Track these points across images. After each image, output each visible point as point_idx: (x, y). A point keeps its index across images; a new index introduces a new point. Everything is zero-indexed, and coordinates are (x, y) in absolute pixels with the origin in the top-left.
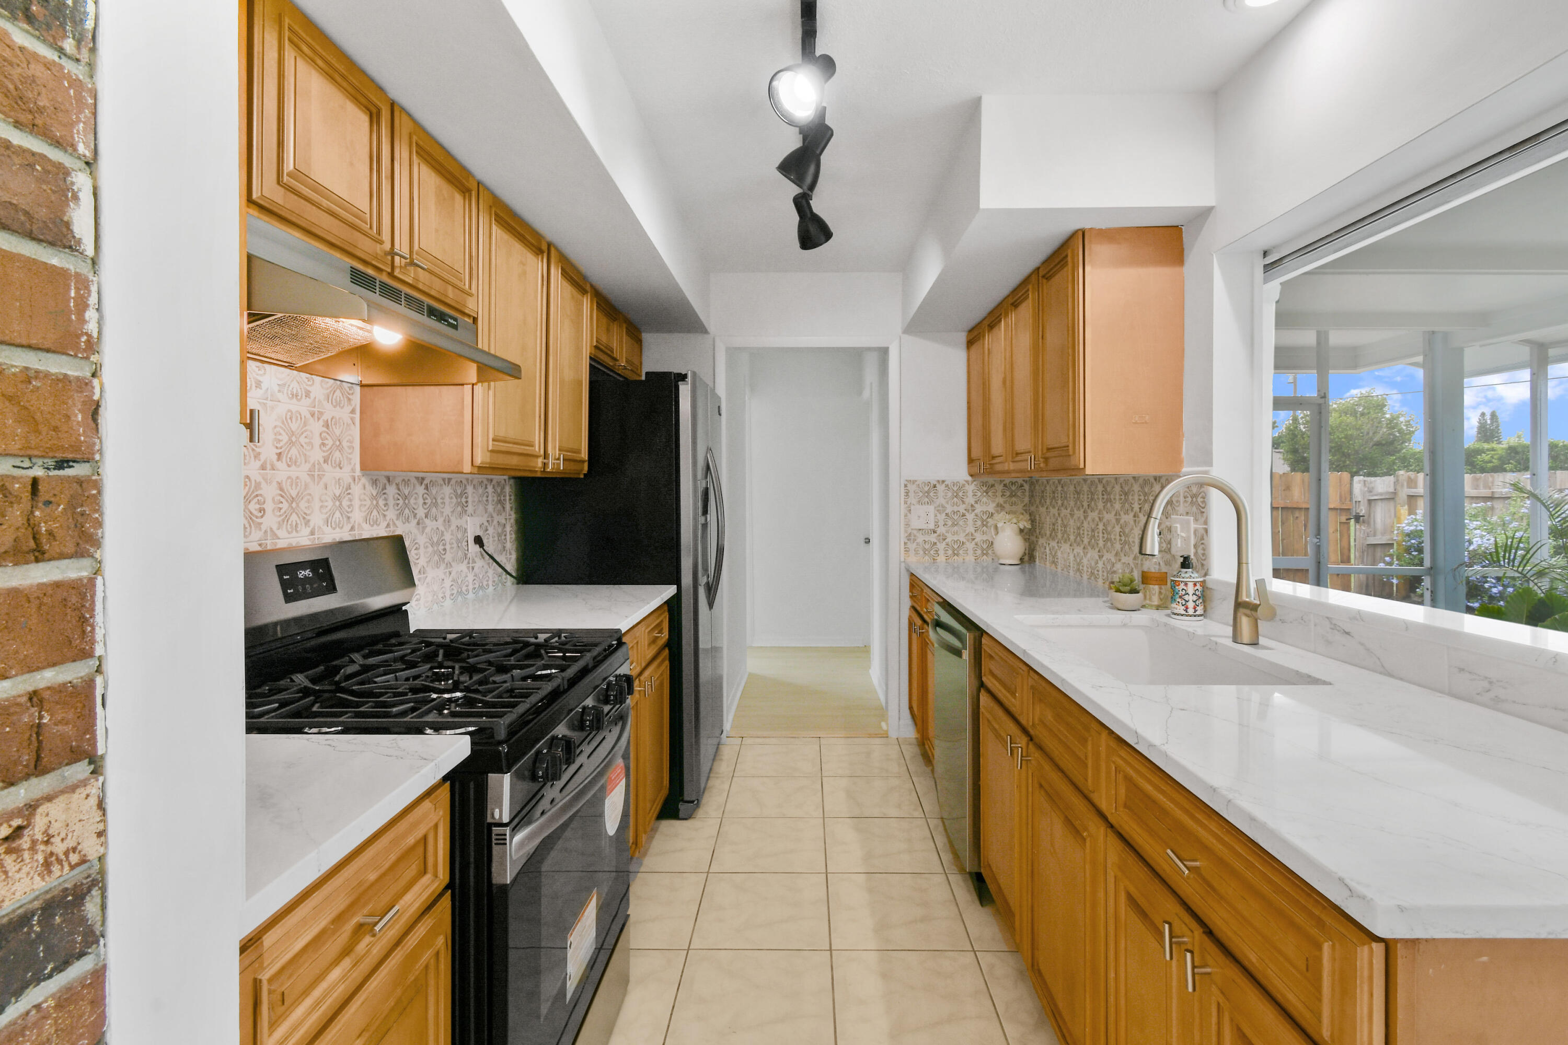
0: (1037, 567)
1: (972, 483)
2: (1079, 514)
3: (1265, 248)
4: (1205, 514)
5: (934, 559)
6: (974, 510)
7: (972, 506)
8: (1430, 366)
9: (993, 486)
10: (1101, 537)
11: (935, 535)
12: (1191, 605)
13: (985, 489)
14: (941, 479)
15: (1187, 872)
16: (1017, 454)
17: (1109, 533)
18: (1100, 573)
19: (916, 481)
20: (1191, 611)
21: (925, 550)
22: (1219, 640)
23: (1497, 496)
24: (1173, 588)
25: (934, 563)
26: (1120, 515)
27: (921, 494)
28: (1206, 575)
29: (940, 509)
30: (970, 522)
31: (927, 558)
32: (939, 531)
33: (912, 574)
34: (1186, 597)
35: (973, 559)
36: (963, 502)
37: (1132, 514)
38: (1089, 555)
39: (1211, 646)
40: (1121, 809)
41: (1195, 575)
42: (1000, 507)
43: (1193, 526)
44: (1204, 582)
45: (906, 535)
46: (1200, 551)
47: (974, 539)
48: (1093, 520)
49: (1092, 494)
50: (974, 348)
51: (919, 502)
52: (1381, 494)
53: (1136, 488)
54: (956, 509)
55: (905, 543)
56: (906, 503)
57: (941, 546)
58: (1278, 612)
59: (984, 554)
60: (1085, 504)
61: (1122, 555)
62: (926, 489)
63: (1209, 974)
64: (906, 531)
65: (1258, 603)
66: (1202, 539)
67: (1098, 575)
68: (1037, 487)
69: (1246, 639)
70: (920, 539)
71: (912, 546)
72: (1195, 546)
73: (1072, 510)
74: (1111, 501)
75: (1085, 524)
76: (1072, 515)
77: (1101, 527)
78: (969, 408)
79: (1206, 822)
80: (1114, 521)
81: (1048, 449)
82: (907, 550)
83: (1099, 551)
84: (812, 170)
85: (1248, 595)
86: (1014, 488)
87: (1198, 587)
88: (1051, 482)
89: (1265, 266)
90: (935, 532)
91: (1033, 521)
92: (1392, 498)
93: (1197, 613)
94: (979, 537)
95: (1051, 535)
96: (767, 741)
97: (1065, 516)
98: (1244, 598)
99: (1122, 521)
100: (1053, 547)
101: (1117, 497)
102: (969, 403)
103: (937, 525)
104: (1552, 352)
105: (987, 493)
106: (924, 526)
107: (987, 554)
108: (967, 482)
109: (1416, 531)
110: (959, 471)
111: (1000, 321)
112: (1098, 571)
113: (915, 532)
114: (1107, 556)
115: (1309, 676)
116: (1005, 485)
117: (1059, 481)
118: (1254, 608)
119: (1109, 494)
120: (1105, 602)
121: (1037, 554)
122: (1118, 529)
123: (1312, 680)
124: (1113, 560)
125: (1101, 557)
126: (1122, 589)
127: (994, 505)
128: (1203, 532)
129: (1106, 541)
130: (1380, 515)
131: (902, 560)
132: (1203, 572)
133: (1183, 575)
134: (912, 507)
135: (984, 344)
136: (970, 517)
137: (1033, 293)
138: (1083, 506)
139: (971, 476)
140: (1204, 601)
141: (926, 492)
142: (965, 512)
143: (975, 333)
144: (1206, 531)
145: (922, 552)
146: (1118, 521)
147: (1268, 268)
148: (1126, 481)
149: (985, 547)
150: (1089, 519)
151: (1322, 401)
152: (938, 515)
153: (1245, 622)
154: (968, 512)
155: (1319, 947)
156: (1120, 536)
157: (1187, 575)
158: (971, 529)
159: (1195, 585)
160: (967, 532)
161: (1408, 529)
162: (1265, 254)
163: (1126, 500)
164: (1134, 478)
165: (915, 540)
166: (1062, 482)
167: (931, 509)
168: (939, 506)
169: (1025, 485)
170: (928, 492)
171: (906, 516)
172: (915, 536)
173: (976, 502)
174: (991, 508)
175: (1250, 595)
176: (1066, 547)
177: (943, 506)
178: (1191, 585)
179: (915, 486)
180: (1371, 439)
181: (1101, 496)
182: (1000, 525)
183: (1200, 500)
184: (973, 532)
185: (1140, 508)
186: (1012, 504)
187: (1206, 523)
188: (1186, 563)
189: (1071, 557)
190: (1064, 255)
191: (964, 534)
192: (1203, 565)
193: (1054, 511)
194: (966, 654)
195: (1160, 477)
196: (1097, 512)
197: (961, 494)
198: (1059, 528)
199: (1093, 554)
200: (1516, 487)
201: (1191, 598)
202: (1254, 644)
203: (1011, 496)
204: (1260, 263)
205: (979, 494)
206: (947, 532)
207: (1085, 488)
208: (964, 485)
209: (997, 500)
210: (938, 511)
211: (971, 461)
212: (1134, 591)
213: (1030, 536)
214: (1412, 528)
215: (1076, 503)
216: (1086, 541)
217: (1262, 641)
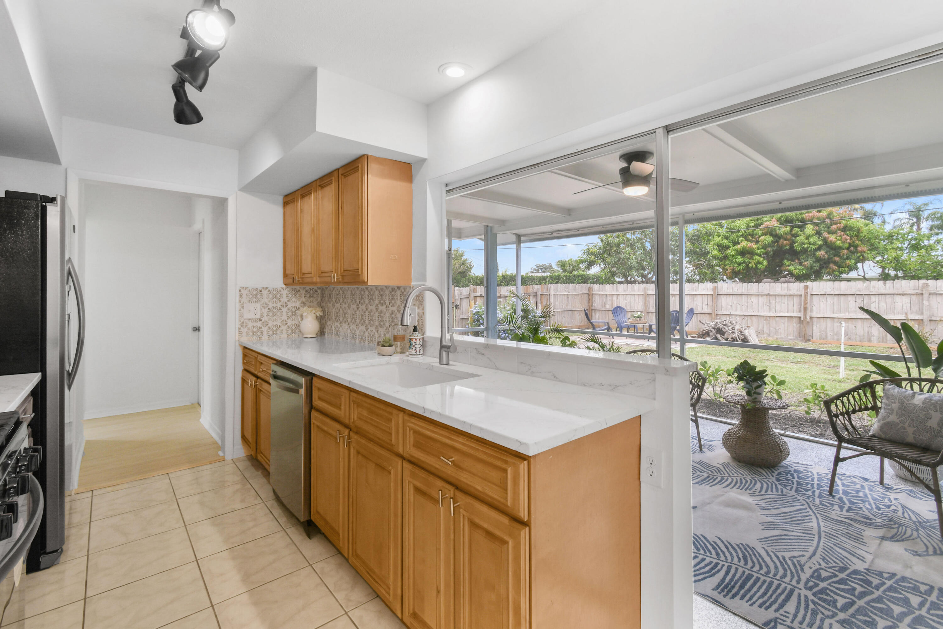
0: (326, 338)
1: (286, 289)
2: (354, 306)
3: (447, 183)
4: (423, 305)
5: (260, 338)
6: (287, 306)
7: (286, 303)
8: (486, 240)
9: (299, 291)
10: (367, 319)
11: (261, 322)
12: (418, 349)
13: (294, 293)
14: (265, 286)
15: (450, 463)
16: (322, 273)
17: (372, 316)
18: (367, 338)
19: (247, 288)
20: (418, 353)
21: (253, 333)
22: (433, 364)
23: (502, 296)
24: (410, 342)
25: (260, 340)
26: (378, 306)
27: (251, 296)
28: (423, 335)
29: (265, 306)
30: (285, 313)
31: (255, 337)
32: (263, 319)
33: (245, 348)
34: (416, 346)
35: (286, 336)
36: (280, 301)
37: (385, 306)
38: (360, 329)
39: (430, 368)
40: (412, 448)
41: (419, 335)
42: (304, 304)
43: (417, 311)
44: (423, 338)
45: (240, 323)
46: (421, 323)
47: (287, 324)
48: (362, 310)
49: (362, 295)
50: (289, 207)
51: (250, 301)
52: (465, 295)
53: (387, 292)
54: (275, 305)
55: (239, 329)
56: (240, 302)
57: (265, 329)
58: (458, 348)
59: (293, 333)
60: (358, 301)
61: (379, 328)
62: (255, 293)
63: (458, 505)
64: (240, 321)
65: (450, 345)
66: (422, 317)
67: (365, 339)
68: (326, 292)
69: (445, 362)
70: (250, 325)
71: (244, 330)
72: (418, 321)
73: (349, 304)
74: (373, 299)
75: (358, 312)
76: (349, 307)
77: (367, 313)
78: (285, 243)
79: (457, 439)
80: (375, 310)
81: (344, 271)
82: (240, 333)
83: (366, 327)
84: (202, 76)
85: (445, 342)
86: (311, 292)
87: (421, 340)
88: (335, 289)
89: (446, 191)
90: (260, 320)
91: (324, 311)
92: (468, 297)
93: (421, 353)
94: (290, 322)
95: (335, 319)
96: (119, 487)
97: (345, 308)
98: (444, 344)
99: (379, 310)
100: (337, 326)
101: (377, 297)
102: (284, 240)
103: (262, 315)
104: (522, 239)
105: (295, 295)
106: (254, 317)
107: (295, 333)
108: (282, 288)
109: (477, 312)
110: (278, 282)
111: (311, 193)
112: (365, 337)
113: (246, 321)
114: (370, 329)
115: (473, 374)
116: (306, 291)
117: (341, 289)
118: (449, 347)
119: (372, 295)
120: (375, 353)
121: (326, 331)
122: (377, 314)
123: (473, 375)
124: (374, 330)
125: (367, 329)
126: (385, 345)
127: (300, 302)
128: (422, 314)
129: (370, 321)
130: (464, 305)
131: (237, 339)
132: (422, 333)
133: (414, 335)
134: (245, 305)
135: (297, 205)
136: (284, 310)
137: (335, 182)
138: (356, 302)
139: (285, 285)
140: (423, 348)
141: (255, 295)
142: (281, 307)
143: (290, 198)
144: (424, 313)
145: (251, 334)
146: (377, 310)
147: (448, 191)
148: (382, 289)
149: (294, 328)
150: (360, 309)
151: (450, 252)
152: (263, 309)
153: (444, 354)
154: (283, 307)
155: (505, 471)
156: (378, 318)
157: (416, 335)
158: (285, 317)
159: (420, 340)
160: (282, 320)
161: (474, 311)
162: (446, 185)
163: (382, 299)
164: (386, 287)
165: (246, 326)
166: (343, 289)
167: (258, 306)
168: (263, 304)
169: (318, 290)
170: (256, 295)
171: (240, 310)
172: (246, 323)
173: (288, 301)
174: (298, 304)
175: (446, 343)
176: (345, 325)
177: (266, 304)
178: (418, 340)
179: (247, 290)
180: (457, 270)
181: (367, 297)
182: (305, 314)
183: (420, 298)
184: (286, 319)
185: (390, 303)
186: (311, 302)
187: (423, 309)
188: (415, 329)
189: (349, 331)
190: (356, 166)
191: (281, 321)
192: (422, 330)
193: (338, 305)
194: (302, 391)
195: (400, 287)
196: (365, 305)
197: (278, 296)
198: (341, 315)
199: (363, 328)
200: (512, 292)
201: (418, 346)
202: (448, 364)
203: (310, 297)
204: (445, 189)
205: (290, 296)
206: (269, 320)
207: (358, 292)
208: (280, 291)
209: (301, 300)
210: (263, 307)
211: (285, 275)
212: (391, 346)
213: (322, 321)
214: (476, 311)
215: (352, 300)
216: (358, 321)
217: (451, 363)
